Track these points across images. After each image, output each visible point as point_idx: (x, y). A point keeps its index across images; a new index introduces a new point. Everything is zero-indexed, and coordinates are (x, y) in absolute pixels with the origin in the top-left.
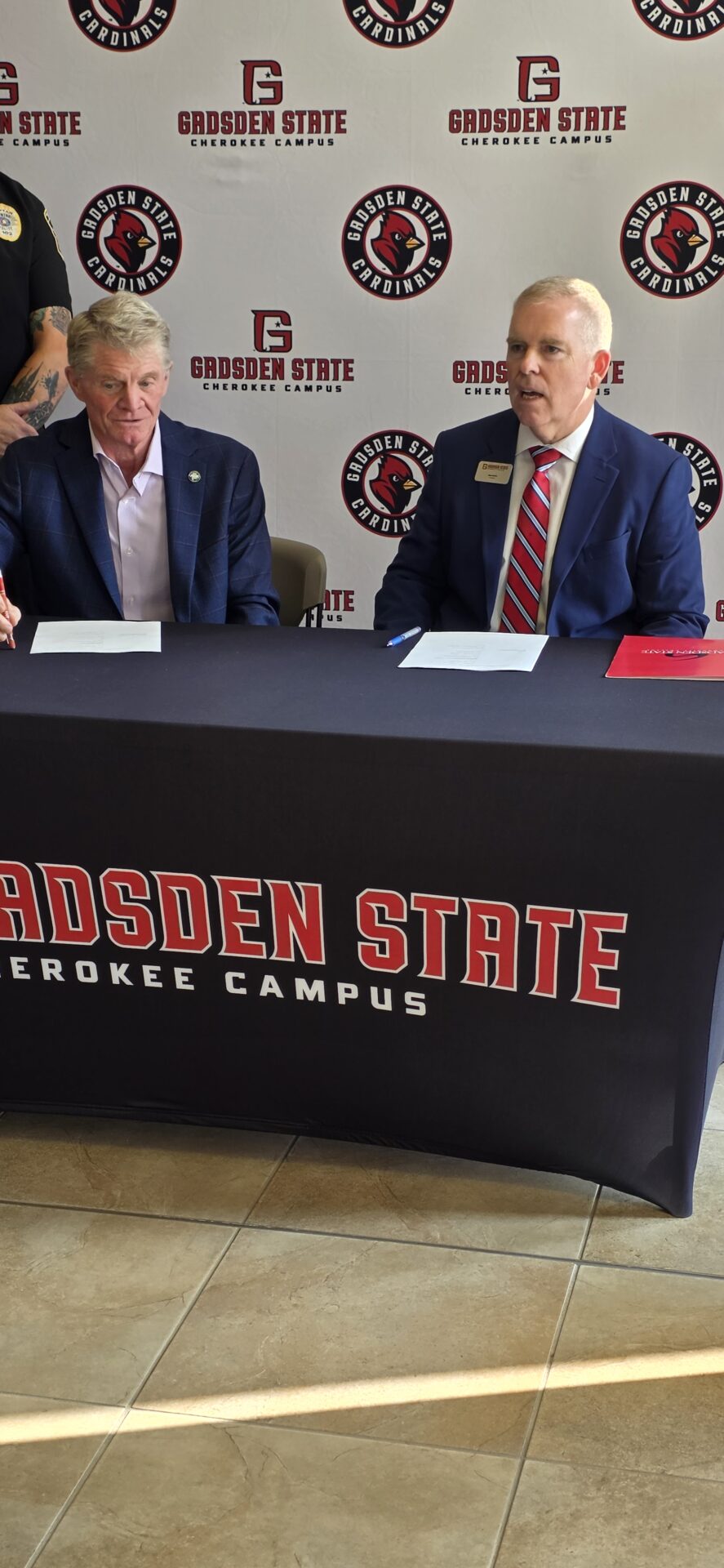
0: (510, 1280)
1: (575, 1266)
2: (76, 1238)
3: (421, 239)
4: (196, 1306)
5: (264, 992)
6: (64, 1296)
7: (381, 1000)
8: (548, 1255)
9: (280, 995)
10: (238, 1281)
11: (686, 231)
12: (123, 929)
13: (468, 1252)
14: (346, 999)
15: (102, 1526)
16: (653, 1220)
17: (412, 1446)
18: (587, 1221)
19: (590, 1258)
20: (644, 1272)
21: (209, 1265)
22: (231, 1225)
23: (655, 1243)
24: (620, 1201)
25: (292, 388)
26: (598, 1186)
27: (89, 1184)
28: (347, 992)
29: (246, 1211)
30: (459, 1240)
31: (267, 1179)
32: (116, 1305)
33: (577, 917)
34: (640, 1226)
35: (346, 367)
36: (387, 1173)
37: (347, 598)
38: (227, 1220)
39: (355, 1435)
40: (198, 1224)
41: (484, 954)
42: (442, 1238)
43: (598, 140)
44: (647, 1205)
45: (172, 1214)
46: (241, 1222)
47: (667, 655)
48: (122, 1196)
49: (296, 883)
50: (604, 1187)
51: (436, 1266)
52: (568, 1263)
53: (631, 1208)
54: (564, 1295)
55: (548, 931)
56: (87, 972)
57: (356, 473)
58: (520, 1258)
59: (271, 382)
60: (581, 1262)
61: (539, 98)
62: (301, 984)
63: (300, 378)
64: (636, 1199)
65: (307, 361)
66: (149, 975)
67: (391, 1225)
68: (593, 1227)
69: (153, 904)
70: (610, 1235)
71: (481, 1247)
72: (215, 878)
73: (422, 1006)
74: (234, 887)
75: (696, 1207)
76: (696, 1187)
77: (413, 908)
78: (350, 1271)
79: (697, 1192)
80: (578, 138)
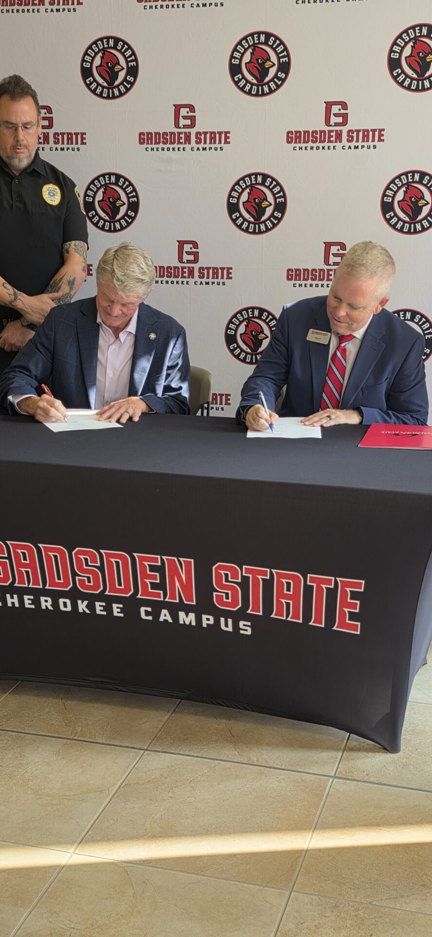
0: (293, 786)
1: (331, 779)
2: (53, 754)
3: (270, 202)
4: (115, 796)
5: (162, 619)
6: (43, 787)
7: (226, 625)
8: (316, 773)
9: (170, 620)
10: (140, 782)
11: (417, 197)
12: (86, 581)
13: (271, 769)
14: (207, 624)
15: (50, 922)
16: (377, 754)
17: (229, 882)
18: (340, 753)
19: (340, 776)
20: (370, 785)
21: (125, 772)
22: (140, 749)
23: (378, 768)
24: (360, 743)
25: (199, 283)
26: (348, 734)
27: (64, 723)
28: (207, 620)
29: (150, 741)
30: (267, 762)
31: (162, 723)
32: (72, 793)
33: (336, 582)
34: (370, 757)
35: (228, 272)
36: (230, 722)
37: (226, 398)
38: (138, 747)
39: (197, 874)
40: (121, 748)
41: (283, 601)
42: (257, 761)
43: (369, 147)
44: (375, 746)
45: (108, 742)
46: (145, 748)
47: (395, 434)
48: (81, 731)
49: (180, 559)
50: (352, 735)
51: (252, 777)
52: (327, 778)
53: (366, 747)
54: (323, 797)
55: (320, 589)
56: (66, 605)
57: (233, 330)
58: (300, 774)
59: (187, 280)
60: (335, 777)
61: (336, 124)
62: (182, 615)
63: (203, 277)
64: (369, 742)
65: (206, 268)
66: (99, 607)
67: (230, 752)
68: (343, 757)
69: (101, 568)
70: (352, 762)
71: (279, 767)
72: (135, 554)
73: (249, 629)
74: (146, 560)
75: (403, 747)
76: (404, 735)
77: (244, 574)
78: (203, 778)
79: (404, 738)
80: (358, 146)
